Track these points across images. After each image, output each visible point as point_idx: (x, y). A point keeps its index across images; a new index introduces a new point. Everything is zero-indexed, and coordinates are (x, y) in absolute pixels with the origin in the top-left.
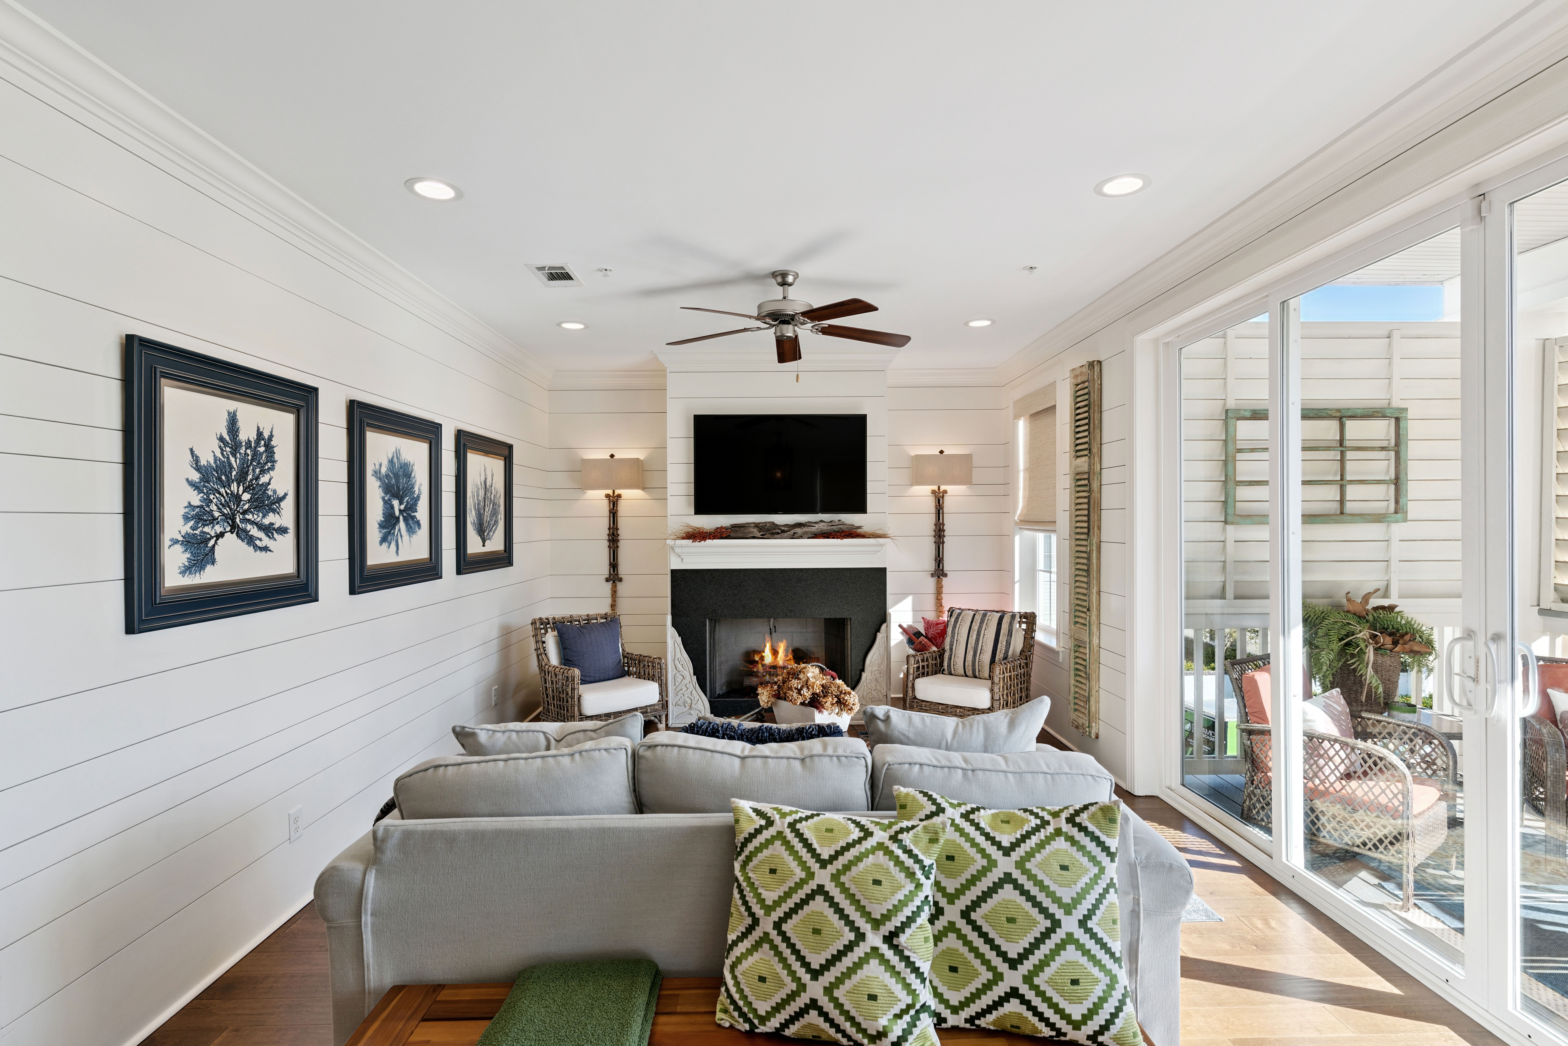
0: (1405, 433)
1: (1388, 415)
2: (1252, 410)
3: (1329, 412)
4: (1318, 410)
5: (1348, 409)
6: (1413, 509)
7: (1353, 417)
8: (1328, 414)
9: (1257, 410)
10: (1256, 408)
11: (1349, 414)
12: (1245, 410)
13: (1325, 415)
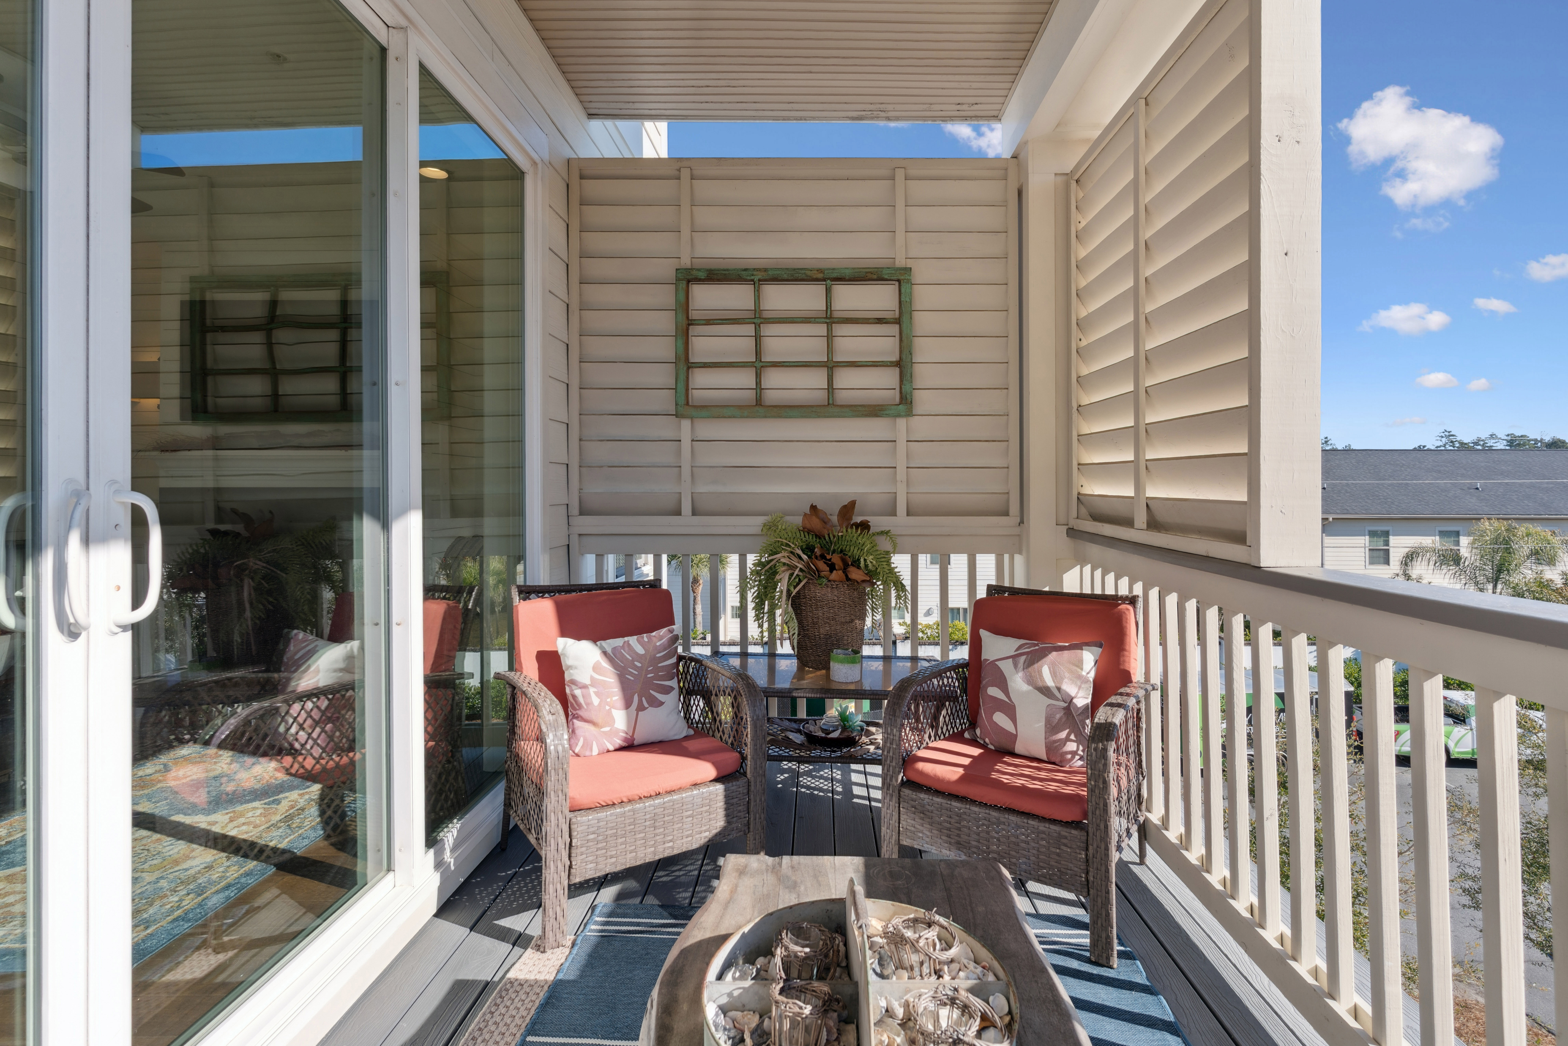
0: (908, 300)
1: (886, 277)
2: (707, 270)
3: (809, 273)
4: (795, 269)
5: (834, 269)
6: (923, 400)
7: (841, 279)
8: (807, 276)
9: (715, 270)
10: (713, 267)
11: (835, 275)
12: (699, 270)
13: (804, 276)
